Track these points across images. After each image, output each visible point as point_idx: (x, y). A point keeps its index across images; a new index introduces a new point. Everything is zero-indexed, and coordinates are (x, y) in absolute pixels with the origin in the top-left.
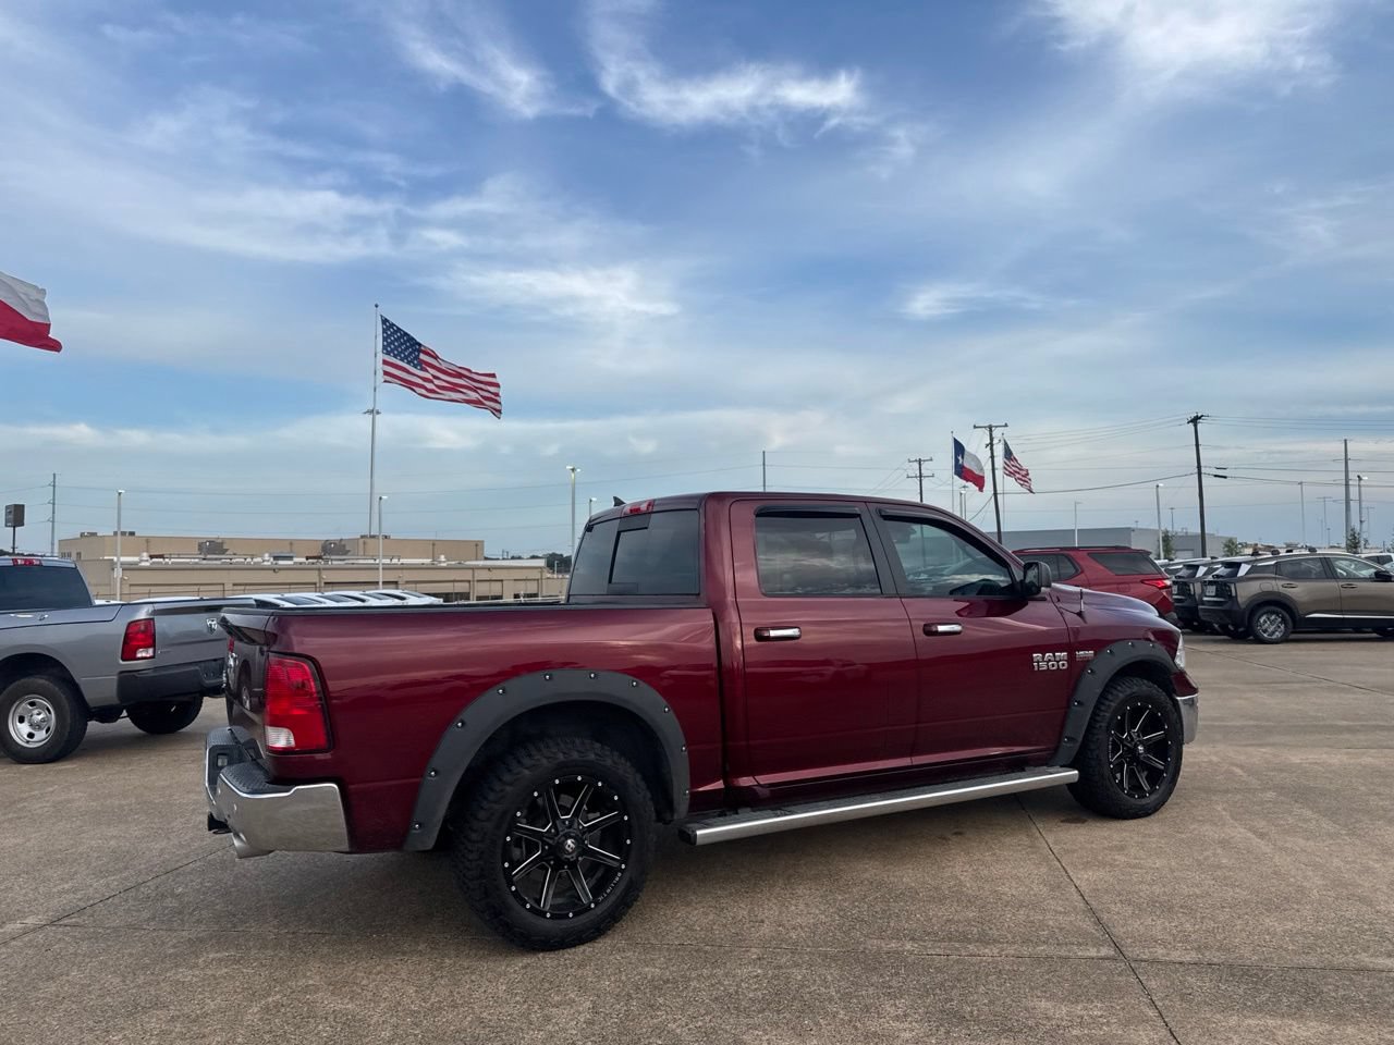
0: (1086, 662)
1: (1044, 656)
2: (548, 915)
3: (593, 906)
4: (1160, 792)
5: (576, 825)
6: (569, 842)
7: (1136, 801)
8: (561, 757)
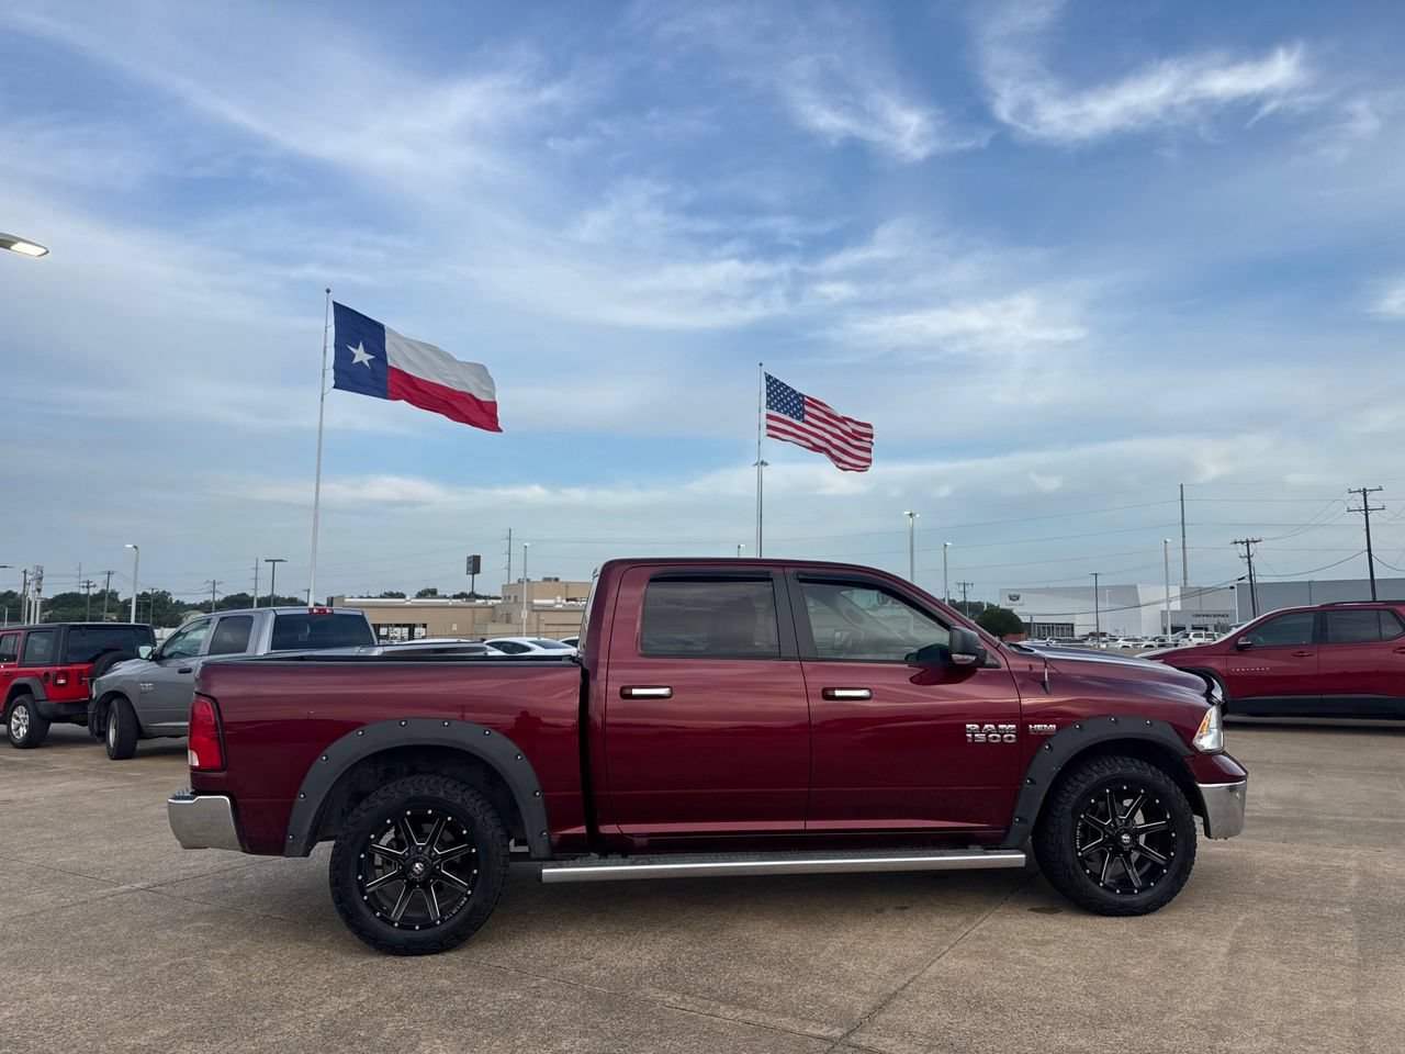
0: (1044, 737)
1: (982, 726)
2: (396, 925)
3: (438, 922)
4: (1156, 890)
5: (426, 852)
6: (417, 865)
7: (1117, 896)
8: (412, 792)
